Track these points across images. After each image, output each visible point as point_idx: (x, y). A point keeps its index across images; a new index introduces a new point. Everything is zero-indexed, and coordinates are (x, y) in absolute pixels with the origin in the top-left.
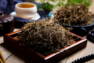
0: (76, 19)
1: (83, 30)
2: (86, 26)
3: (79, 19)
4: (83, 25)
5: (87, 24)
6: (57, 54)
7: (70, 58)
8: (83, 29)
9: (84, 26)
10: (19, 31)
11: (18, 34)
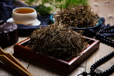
0: (82, 21)
1: (92, 32)
2: (93, 27)
3: (85, 20)
4: (90, 27)
5: (93, 25)
6: (78, 58)
7: (88, 61)
8: (91, 30)
9: (92, 27)
10: (28, 39)
11: (29, 43)
